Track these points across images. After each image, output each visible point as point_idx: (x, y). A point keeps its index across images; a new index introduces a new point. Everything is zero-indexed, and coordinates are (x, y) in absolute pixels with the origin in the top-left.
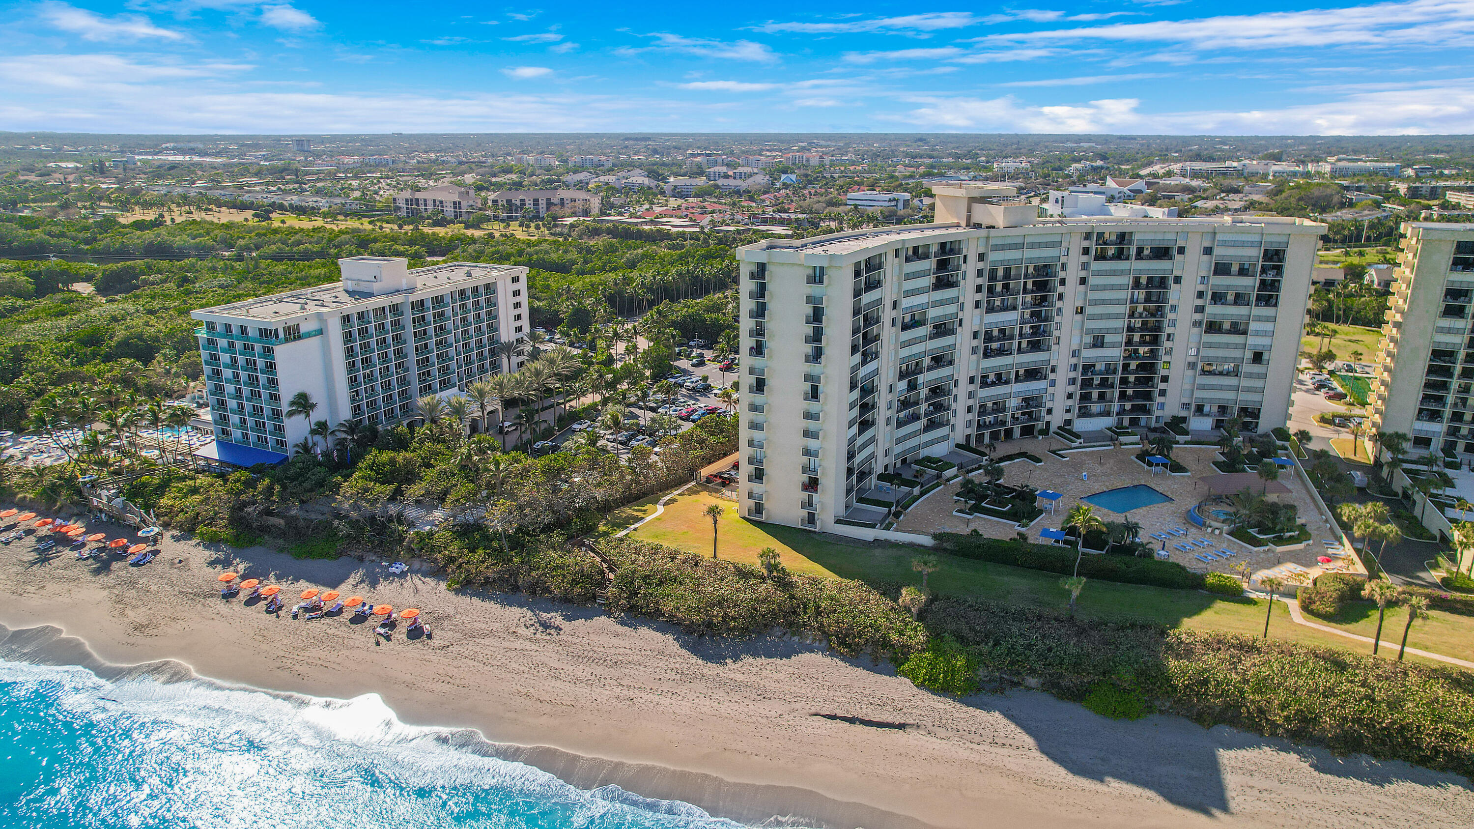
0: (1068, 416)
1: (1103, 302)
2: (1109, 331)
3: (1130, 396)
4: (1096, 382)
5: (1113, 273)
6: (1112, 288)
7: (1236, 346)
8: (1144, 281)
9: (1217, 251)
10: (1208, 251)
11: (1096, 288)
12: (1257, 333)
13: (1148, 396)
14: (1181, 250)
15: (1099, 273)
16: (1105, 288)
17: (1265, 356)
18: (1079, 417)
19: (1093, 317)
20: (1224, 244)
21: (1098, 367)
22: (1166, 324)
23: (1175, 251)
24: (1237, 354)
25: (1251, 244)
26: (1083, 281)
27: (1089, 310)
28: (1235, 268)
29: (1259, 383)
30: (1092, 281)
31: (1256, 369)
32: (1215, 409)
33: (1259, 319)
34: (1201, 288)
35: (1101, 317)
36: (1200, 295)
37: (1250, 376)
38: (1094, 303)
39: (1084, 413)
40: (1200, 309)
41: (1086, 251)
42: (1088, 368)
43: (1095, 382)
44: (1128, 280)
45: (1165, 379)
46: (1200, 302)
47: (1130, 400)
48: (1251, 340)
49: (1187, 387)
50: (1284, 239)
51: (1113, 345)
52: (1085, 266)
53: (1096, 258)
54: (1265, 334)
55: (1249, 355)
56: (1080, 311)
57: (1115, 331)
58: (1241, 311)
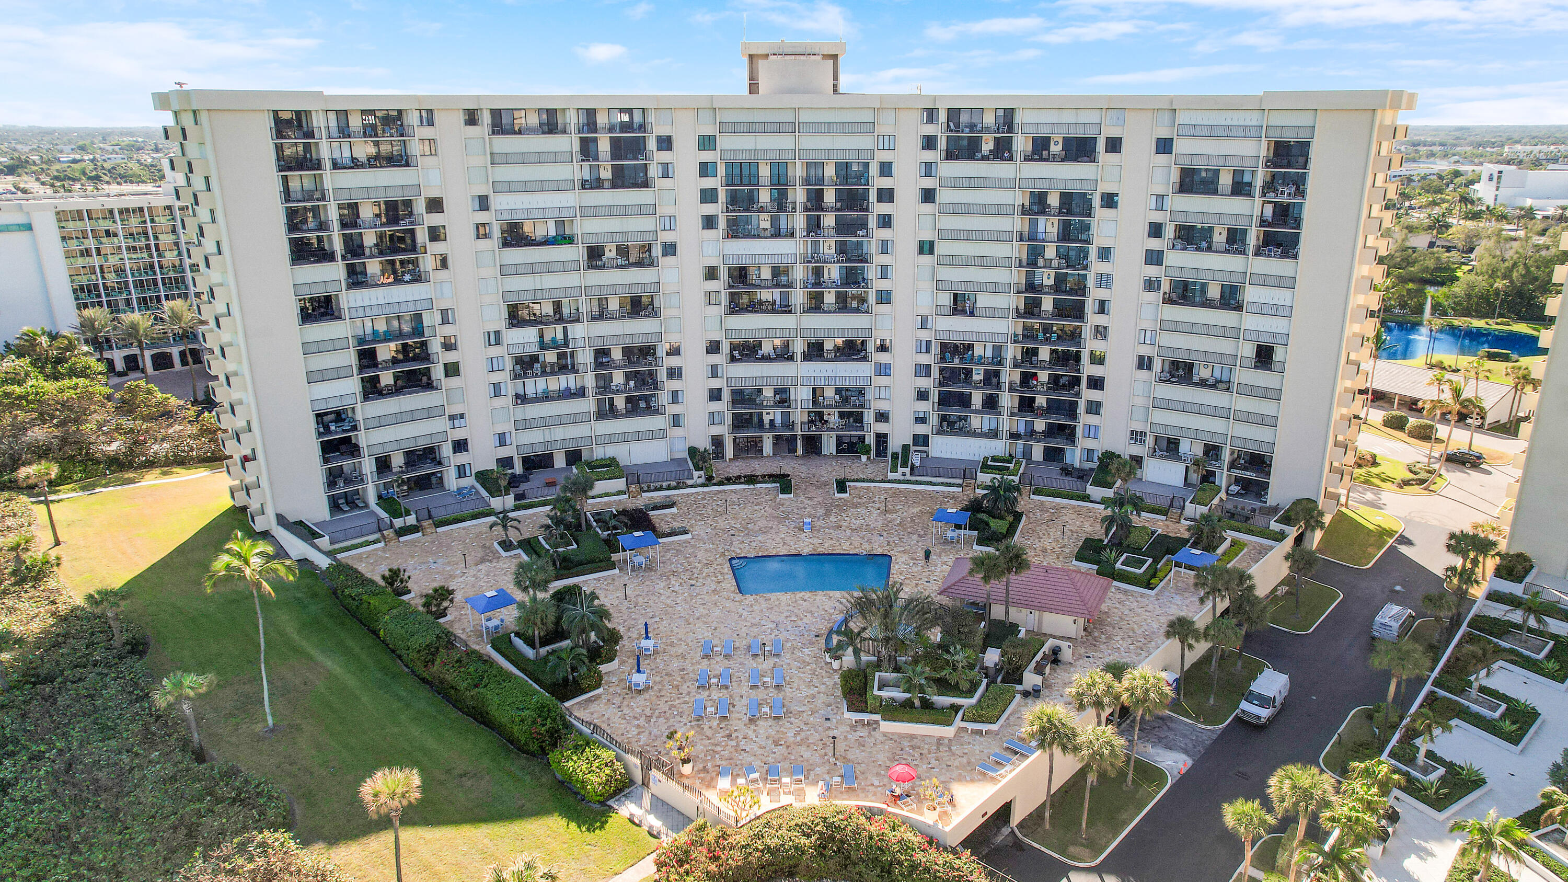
0: (921, 429)
1: (968, 236)
2: (984, 288)
3: (1041, 408)
4: (977, 376)
5: (984, 184)
6: (984, 210)
7: (1224, 333)
8: (1054, 200)
9: (1181, 146)
10: (1164, 146)
11: (955, 210)
12: (1262, 310)
13: (1071, 410)
14: (1114, 145)
15: (955, 183)
16: (967, 210)
17: (1278, 355)
18: (940, 432)
19: (952, 261)
20: (1194, 132)
21: (978, 351)
22: (1091, 282)
23: (1101, 146)
24: (1225, 346)
25: (1245, 133)
26: (928, 196)
27: (942, 248)
28: (1226, 180)
29: (1266, 408)
30: (944, 196)
31: (1262, 378)
32: (1199, 451)
33: (1264, 281)
34: (1157, 217)
35: (968, 262)
36: (1156, 230)
37: (1251, 391)
38: (955, 236)
39: (949, 426)
40: (1154, 258)
41: (929, 143)
42: (950, 349)
43: (975, 377)
44: (1019, 198)
45: (1096, 383)
46: (1155, 244)
47: (1041, 416)
48: (1249, 321)
49: (1140, 401)
50: (1304, 120)
51: (994, 313)
52: (928, 169)
53: (950, 155)
54: (1276, 311)
55: (1248, 351)
56: (926, 248)
57: (995, 289)
58: (1231, 264)
